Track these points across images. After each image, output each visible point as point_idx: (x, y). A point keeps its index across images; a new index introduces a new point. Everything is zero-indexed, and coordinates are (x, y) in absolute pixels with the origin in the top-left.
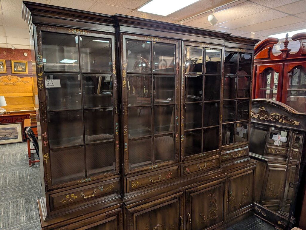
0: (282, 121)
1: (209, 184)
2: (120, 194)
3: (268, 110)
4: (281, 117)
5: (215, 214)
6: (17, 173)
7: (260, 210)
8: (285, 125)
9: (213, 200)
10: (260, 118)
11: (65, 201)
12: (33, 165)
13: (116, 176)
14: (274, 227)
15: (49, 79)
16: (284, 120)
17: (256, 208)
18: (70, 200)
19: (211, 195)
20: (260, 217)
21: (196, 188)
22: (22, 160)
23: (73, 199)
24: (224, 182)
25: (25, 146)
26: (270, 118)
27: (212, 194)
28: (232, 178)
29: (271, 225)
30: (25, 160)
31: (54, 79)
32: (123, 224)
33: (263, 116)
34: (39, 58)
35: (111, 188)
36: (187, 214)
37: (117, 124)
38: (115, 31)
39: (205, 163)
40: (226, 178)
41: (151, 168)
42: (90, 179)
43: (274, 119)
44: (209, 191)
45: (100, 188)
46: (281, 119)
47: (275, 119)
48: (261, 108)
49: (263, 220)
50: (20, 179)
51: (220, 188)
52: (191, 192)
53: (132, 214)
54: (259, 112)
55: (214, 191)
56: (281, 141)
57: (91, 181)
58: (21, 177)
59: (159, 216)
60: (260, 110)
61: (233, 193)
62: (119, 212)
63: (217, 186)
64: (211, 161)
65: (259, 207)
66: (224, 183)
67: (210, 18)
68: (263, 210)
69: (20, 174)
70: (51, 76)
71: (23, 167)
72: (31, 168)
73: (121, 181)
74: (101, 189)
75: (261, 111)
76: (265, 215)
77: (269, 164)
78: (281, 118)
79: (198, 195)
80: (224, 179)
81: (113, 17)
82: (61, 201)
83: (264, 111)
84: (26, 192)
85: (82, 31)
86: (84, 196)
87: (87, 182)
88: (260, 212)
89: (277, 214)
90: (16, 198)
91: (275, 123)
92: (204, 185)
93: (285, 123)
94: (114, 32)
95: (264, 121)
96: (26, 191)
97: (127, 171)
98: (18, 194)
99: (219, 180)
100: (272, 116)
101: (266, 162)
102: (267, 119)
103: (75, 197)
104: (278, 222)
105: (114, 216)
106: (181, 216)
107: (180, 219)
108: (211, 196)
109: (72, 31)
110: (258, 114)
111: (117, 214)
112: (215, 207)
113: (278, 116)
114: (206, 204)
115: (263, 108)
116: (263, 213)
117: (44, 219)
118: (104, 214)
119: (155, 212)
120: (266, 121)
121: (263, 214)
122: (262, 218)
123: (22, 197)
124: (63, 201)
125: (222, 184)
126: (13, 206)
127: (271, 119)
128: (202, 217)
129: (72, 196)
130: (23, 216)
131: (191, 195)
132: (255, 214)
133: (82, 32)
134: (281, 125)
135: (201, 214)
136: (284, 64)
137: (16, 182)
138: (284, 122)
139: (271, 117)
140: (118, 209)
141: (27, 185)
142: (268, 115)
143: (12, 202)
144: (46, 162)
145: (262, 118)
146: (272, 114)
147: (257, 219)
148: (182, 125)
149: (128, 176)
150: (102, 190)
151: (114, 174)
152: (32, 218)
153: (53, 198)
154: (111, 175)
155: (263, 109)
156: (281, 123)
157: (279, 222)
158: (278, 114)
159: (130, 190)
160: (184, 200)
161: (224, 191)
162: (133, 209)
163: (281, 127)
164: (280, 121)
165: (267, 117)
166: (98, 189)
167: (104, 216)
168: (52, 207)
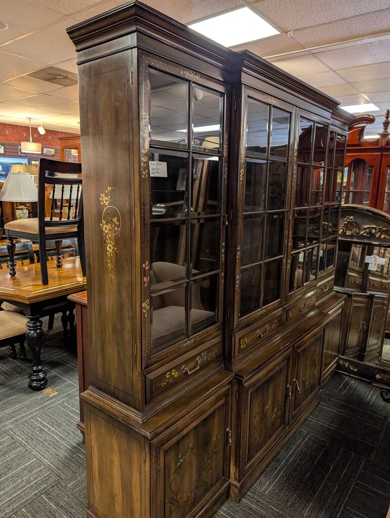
0: (380, 235)
3: (358, 221)
4: (380, 231)
5: (314, 377)
7: (348, 364)
8: (385, 241)
9: (314, 356)
10: (346, 232)
11: (165, 384)
14: (370, 383)
15: (154, 161)
16: (384, 234)
17: (340, 362)
18: (171, 380)
19: (313, 349)
20: (348, 374)
21: (303, 340)
23: (174, 379)
26: (362, 233)
29: (365, 381)
33: (351, 230)
35: (214, 353)
36: (293, 380)
37: (224, 244)
39: (305, 302)
41: (259, 314)
42: (192, 341)
43: (367, 233)
44: (313, 343)
46: (380, 233)
47: (370, 233)
48: (348, 218)
49: (352, 377)
52: (298, 347)
53: (248, 390)
54: (345, 224)
55: (316, 342)
56: (379, 263)
57: (193, 344)
59: (271, 390)
60: (346, 220)
62: (228, 390)
63: (319, 334)
65: (344, 360)
68: (352, 363)
70: (156, 155)
73: (224, 340)
74: (204, 356)
75: (348, 222)
76: (355, 370)
79: (304, 350)
83: (353, 222)
86: (188, 371)
87: (189, 346)
88: (347, 366)
89: (374, 366)
91: (369, 238)
92: (309, 335)
93: (385, 238)
95: (352, 236)
97: (237, 321)
100: (365, 229)
102: (358, 233)
103: (177, 375)
104: (376, 376)
105: (223, 398)
106: (288, 386)
107: (287, 389)
109: (185, 72)
110: (343, 227)
111: (226, 395)
112: (315, 366)
113: (375, 228)
114: (309, 363)
115: (352, 217)
116: (352, 367)
118: (215, 397)
120: (355, 237)
121: (352, 369)
122: (351, 375)
124: (163, 384)
128: (304, 383)
129: (173, 372)
131: (298, 351)
133: (195, 76)
134: (378, 241)
135: (304, 379)
136: (382, 154)
138: (383, 236)
139: (364, 231)
140: (228, 387)
142: (360, 228)
144: (146, 316)
145: (348, 233)
146: (365, 227)
147: (345, 377)
148: (289, 245)
149: (236, 331)
151: (217, 329)
153: (151, 381)
154: (214, 331)
155: (351, 220)
156: (379, 239)
157: (378, 376)
158: (375, 226)
159: (239, 353)
160: (292, 361)
162: (250, 382)
163: (380, 244)
164: (377, 236)
165: (358, 231)
166: (201, 356)
167: (214, 400)
168: (149, 396)
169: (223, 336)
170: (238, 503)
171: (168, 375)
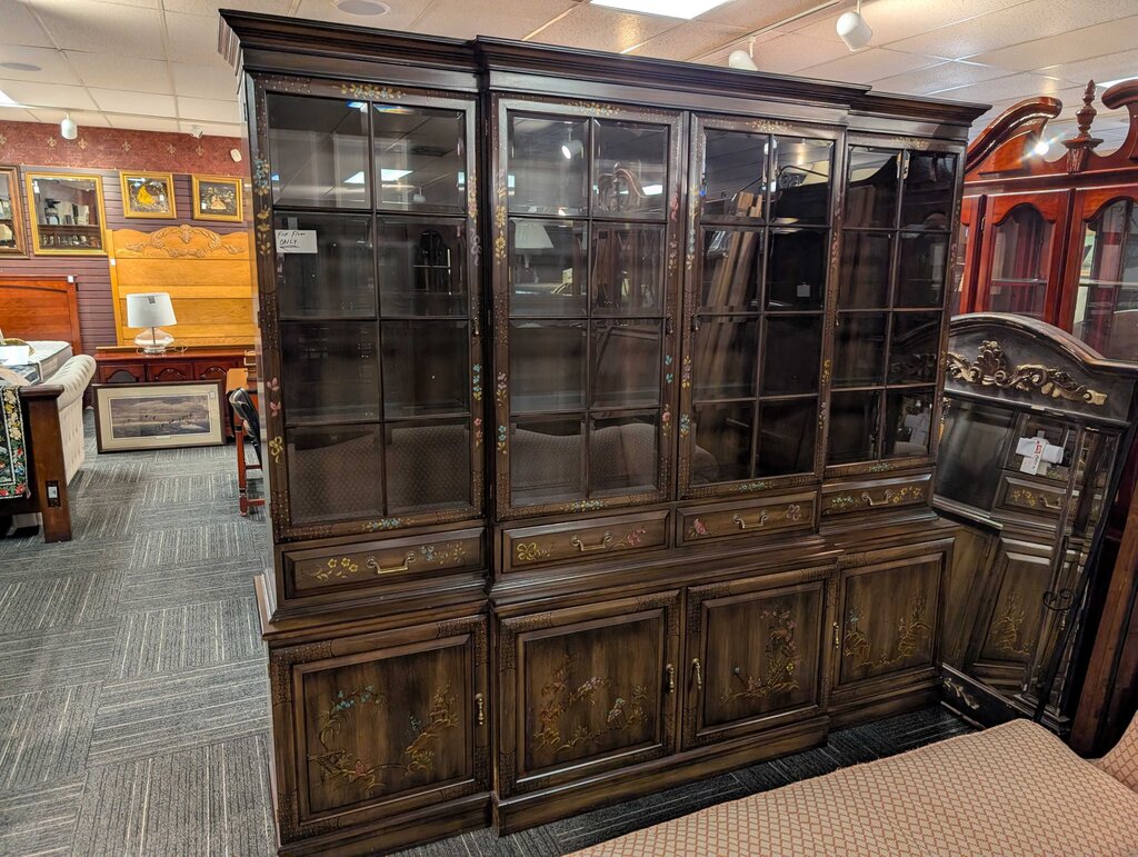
0: (1052, 389)
1: (770, 577)
2: (484, 576)
3: (1010, 352)
4: (1050, 377)
5: (787, 678)
6: (205, 533)
7: (961, 688)
8: (1061, 405)
9: (783, 632)
10: (982, 379)
11: (324, 575)
12: (252, 513)
13: (471, 523)
15: (287, 229)
16: (1059, 387)
17: (947, 683)
18: (340, 573)
19: (775, 614)
20: (959, 713)
21: (724, 584)
22: (219, 497)
23: (347, 573)
24: (825, 580)
25: (229, 456)
26: (1014, 382)
27: (779, 613)
28: (859, 571)
30: (228, 497)
31: (299, 229)
32: (489, 663)
33: (992, 375)
34: (261, 169)
35: (456, 554)
36: (690, 660)
37: (477, 368)
38: (477, 87)
39: (763, 513)
40: (832, 567)
41: (578, 506)
42: (396, 522)
43: (1025, 384)
44: (770, 600)
45: (424, 552)
46: (1051, 385)
47: (1029, 383)
48: (986, 344)
49: (966, 722)
50: (213, 548)
51: (807, 597)
52: (705, 596)
53: (514, 634)
54: (979, 359)
55: (788, 602)
56: (1045, 458)
57: (399, 528)
58: (217, 543)
59: (598, 654)
60: (982, 351)
61: (860, 620)
62: (475, 624)
63: (799, 588)
64: (785, 506)
65: (957, 680)
66: (825, 583)
67: (845, 23)
68: (969, 688)
69: (212, 535)
70: (292, 221)
71: (224, 517)
72: (245, 522)
73: (487, 538)
74: (427, 553)
75: (986, 355)
76: (975, 707)
77: (1005, 540)
78: (1048, 380)
79: (732, 609)
80: (825, 568)
81: (469, 44)
82: (312, 574)
83: (997, 355)
84: (230, 585)
85: (380, 90)
86: (378, 567)
87: (386, 529)
88: (959, 695)
89: (1012, 703)
90: (202, 597)
91: (1028, 396)
92: (752, 580)
93: (1060, 397)
94: (476, 91)
95: (993, 389)
96: (228, 583)
97: (503, 509)
98: (208, 589)
99: (806, 571)
100: (1021, 373)
101: (995, 532)
102: (1005, 382)
103: (353, 568)
105: (461, 634)
106: (669, 666)
107: (666, 673)
108: (777, 618)
109: (352, 90)
110: (975, 365)
111: (471, 630)
112: (789, 655)
113: (1039, 372)
114: (757, 640)
115: (994, 344)
116: (970, 699)
117: (270, 618)
118: (434, 626)
119: (585, 637)
120: (1001, 392)
121: (968, 703)
122: (965, 717)
123: (217, 597)
124: (322, 576)
125: (818, 586)
126: (192, 619)
127: (1016, 383)
128: (740, 680)
129: (345, 562)
130: (220, 647)
131: (708, 603)
132: (943, 703)
133: (378, 93)
134: (1047, 405)
135: (737, 669)
136: (1073, 191)
137: (201, 556)
138: (1056, 393)
139: (1018, 378)
140: (475, 618)
141: (235, 568)
142: (1010, 371)
143: (188, 608)
144: (277, 461)
145: (987, 380)
146: (1022, 367)
147: (947, 716)
148: (684, 385)
149: (506, 525)
150: (430, 557)
151: (466, 515)
152: (244, 652)
153: (293, 563)
154: (457, 517)
155: (992, 349)
156: (1049, 398)
158: (1040, 367)
159: (512, 566)
160: (683, 619)
161: (825, 607)
162: (518, 620)
163: (1045, 411)
164: (1045, 390)
165: (1005, 377)
166: (418, 552)
167: (434, 631)
168: (290, 587)
169: (484, 531)
170: (500, 836)
171: (331, 564)
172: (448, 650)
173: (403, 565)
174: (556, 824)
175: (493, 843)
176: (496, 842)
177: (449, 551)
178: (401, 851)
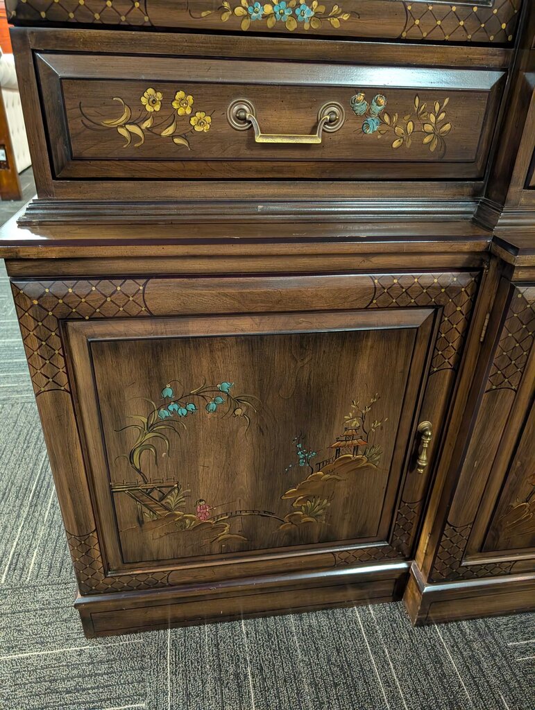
2: (475, 195)
11: (134, 129)
18: (170, 130)
23: (188, 133)
32: (457, 370)
35: (428, 128)
42: (305, 12)
45: (361, 107)
62: (450, 290)
74: (368, 114)
82: (108, 123)
86: (256, 128)
103: (202, 123)
105: (417, 307)
111: (436, 301)
118: (365, 280)
129: (183, 103)
140: (451, 278)
150: (373, 126)
166: (349, 107)
167: (364, 291)
168: (60, 149)
169: (501, 82)
170: (416, 625)
171: (150, 100)
172: (386, 335)
173: (313, 131)
174: (505, 620)
175: (406, 637)
176: (410, 633)
177: (417, 117)
178: (265, 617)
